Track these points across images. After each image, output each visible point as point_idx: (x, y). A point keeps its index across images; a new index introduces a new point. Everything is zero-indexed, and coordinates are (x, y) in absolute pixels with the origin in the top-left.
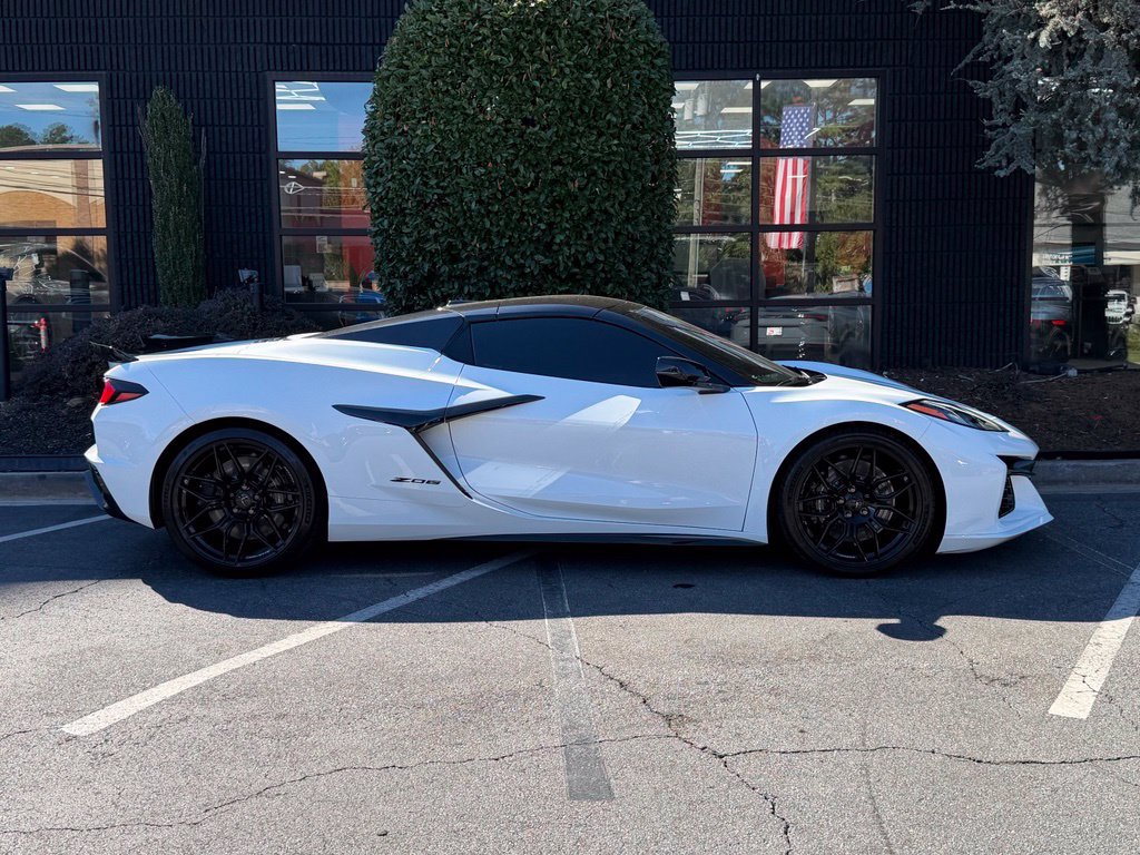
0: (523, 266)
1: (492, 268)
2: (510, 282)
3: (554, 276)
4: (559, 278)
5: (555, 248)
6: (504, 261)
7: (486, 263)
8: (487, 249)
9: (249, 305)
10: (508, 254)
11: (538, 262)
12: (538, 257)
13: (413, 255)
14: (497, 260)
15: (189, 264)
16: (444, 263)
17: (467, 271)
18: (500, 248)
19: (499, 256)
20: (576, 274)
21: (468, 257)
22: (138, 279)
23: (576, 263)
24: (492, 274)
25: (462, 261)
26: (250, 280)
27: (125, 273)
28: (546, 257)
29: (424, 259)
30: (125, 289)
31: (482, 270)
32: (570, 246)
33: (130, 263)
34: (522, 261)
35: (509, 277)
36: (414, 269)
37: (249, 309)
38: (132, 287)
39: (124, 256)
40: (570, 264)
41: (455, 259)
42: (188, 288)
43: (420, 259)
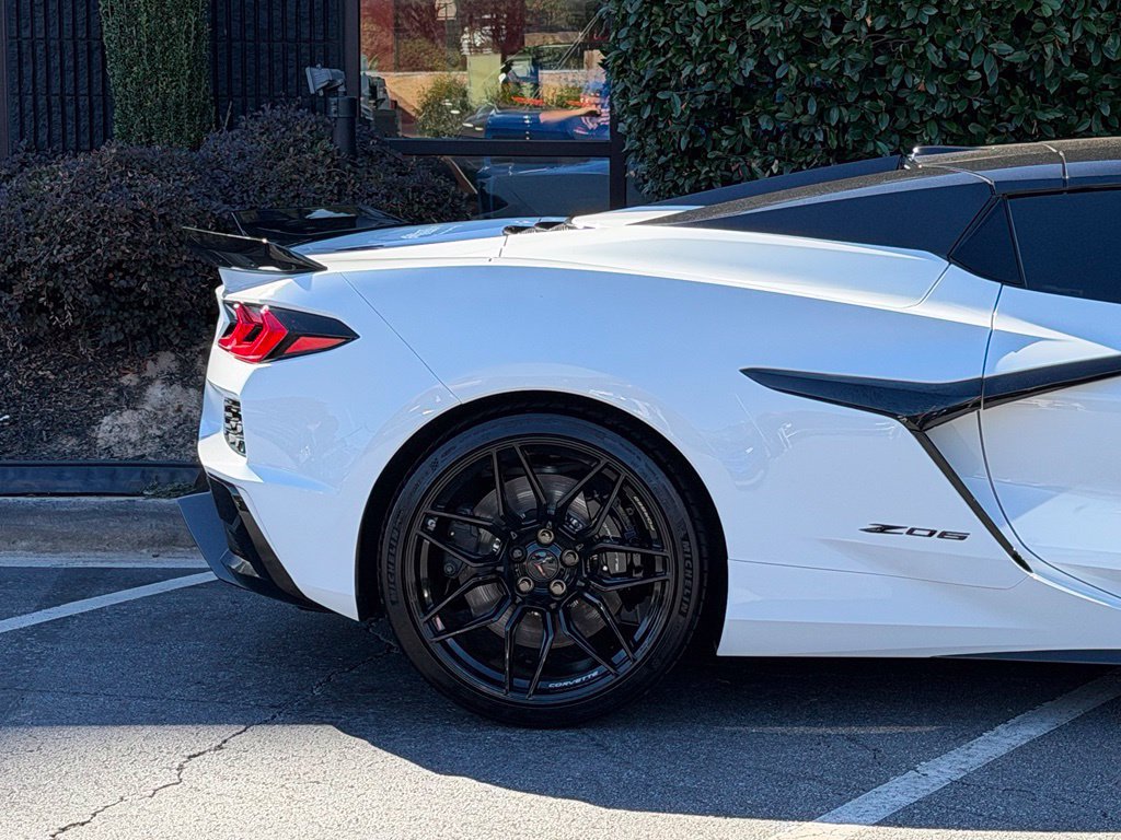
0: (965, 66)
1: (897, 70)
2: (932, 100)
3: (1030, 88)
4: (1043, 91)
5: (1038, 26)
6: (923, 56)
7: (881, 60)
8: (887, 28)
9: (326, 143)
10: (932, 40)
11: (999, 59)
12: (1001, 47)
13: (716, 41)
14: (909, 54)
15: (183, 51)
16: (788, 58)
17: (840, 74)
18: (914, 26)
19: (913, 45)
20: (1078, 84)
21: (842, 48)
22: (56, 82)
23: (1081, 62)
24: (895, 84)
25: (826, 54)
26: (330, 89)
27: (28, 70)
28: (1017, 48)
29: (741, 50)
30: (28, 105)
31: (872, 73)
32: (1070, 24)
33: (40, 48)
34: (964, 56)
35: (933, 91)
36: (717, 70)
37: (327, 152)
38: (42, 102)
39: (26, 33)
40: (1067, 63)
41: (809, 50)
42: (178, 105)
43: (732, 49)
